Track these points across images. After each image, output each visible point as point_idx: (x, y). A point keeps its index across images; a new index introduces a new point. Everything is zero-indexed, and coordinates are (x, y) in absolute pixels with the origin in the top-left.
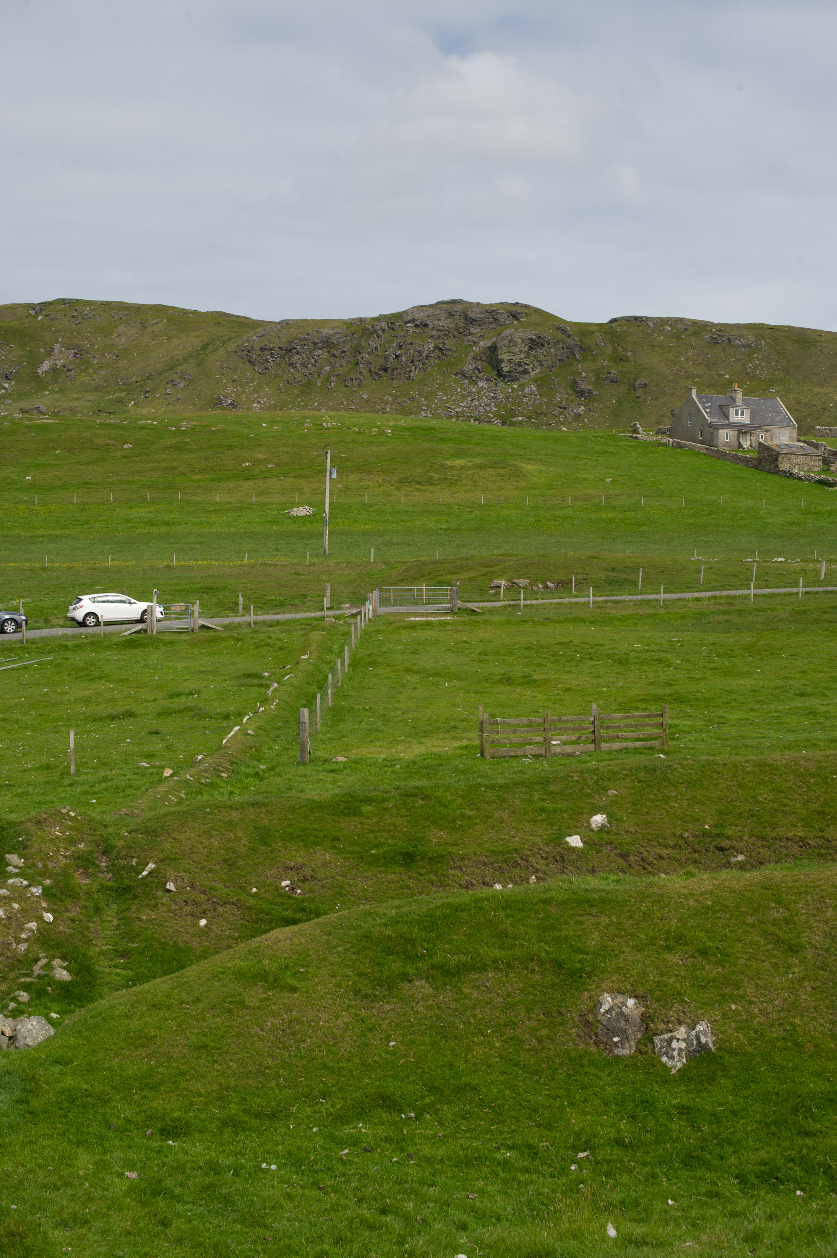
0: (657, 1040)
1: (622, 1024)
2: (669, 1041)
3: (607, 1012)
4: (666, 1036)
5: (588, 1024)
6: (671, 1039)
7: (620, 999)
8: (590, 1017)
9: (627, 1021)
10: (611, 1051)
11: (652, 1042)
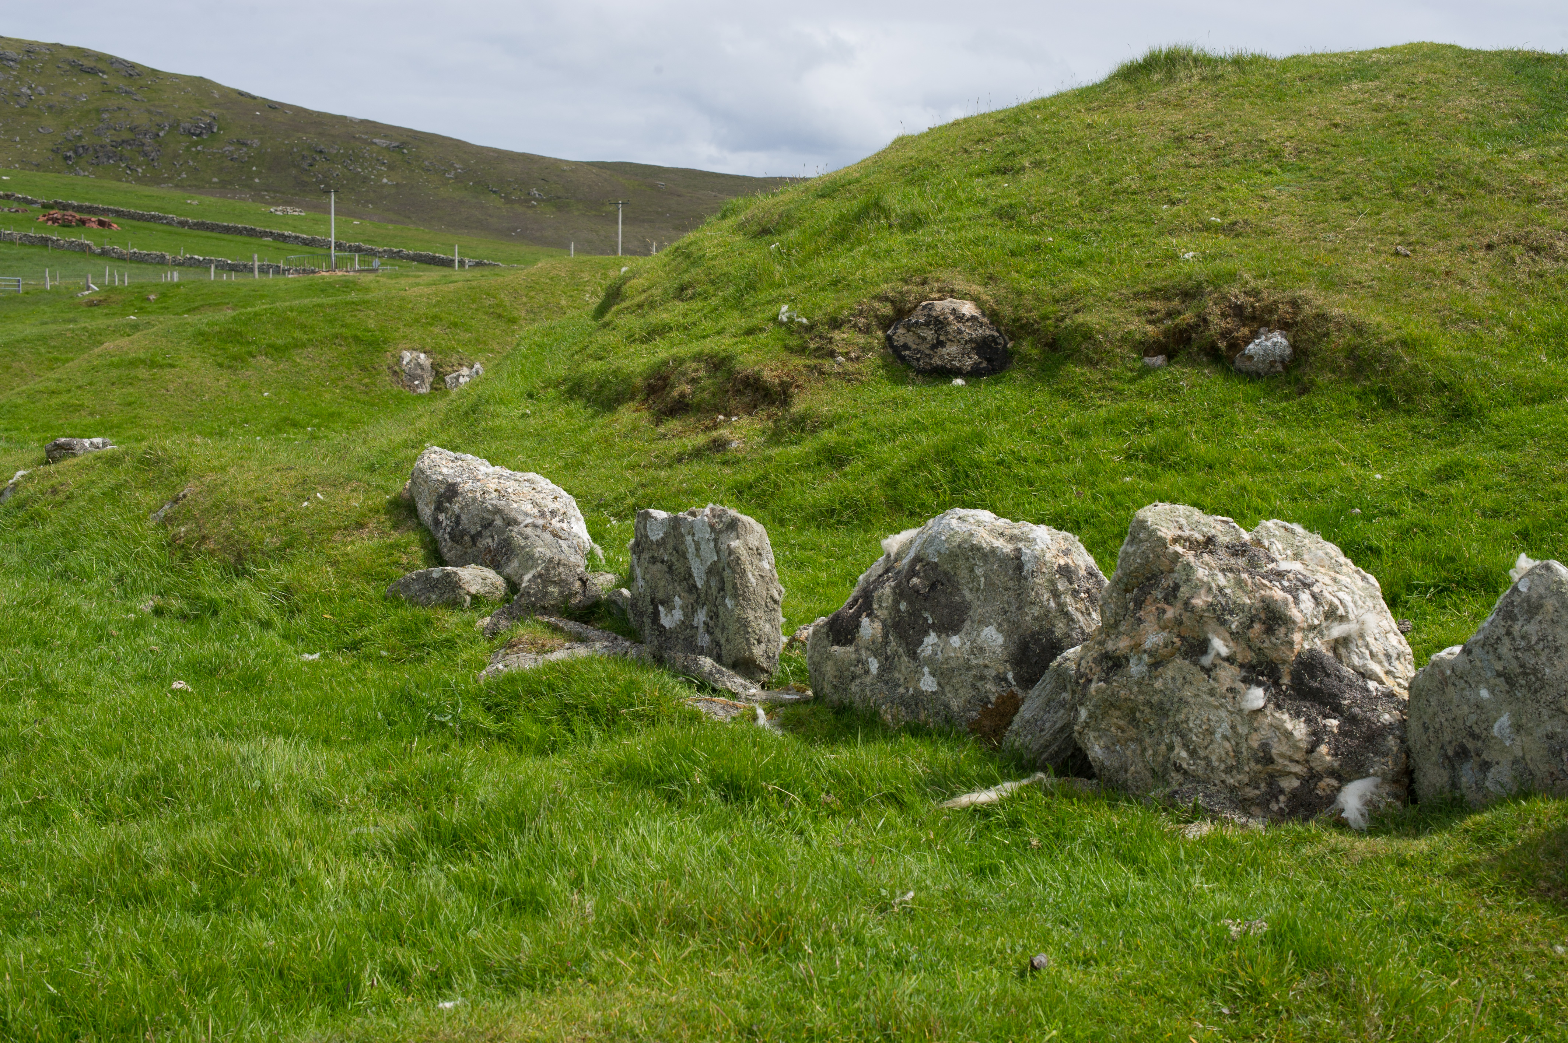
0: (447, 379)
1: (419, 371)
2: (457, 378)
3: (408, 363)
4: (455, 375)
5: (395, 373)
6: (459, 376)
7: (415, 354)
8: (397, 368)
9: (422, 369)
10: (414, 391)
11: (444, 381)
